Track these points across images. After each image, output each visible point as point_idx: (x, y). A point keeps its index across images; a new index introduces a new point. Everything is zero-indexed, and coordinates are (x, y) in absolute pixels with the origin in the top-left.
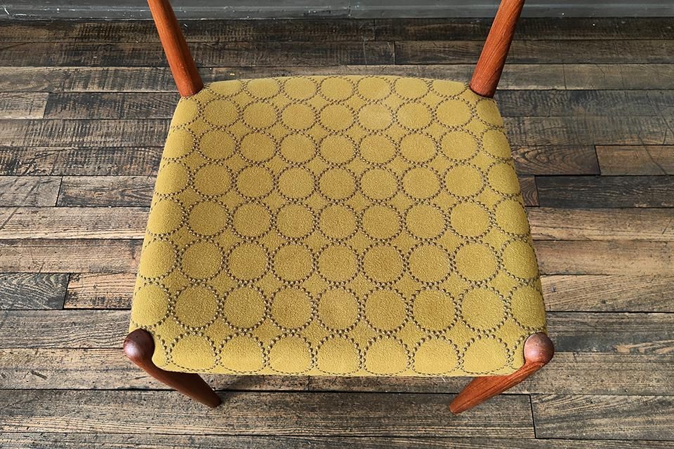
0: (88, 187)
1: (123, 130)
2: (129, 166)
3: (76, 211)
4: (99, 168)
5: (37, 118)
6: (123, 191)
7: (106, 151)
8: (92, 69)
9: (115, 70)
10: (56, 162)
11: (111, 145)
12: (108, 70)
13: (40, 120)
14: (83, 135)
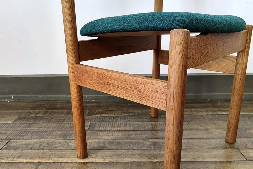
0: (22, 143)
1: (49, 126)
2: (47, 136)
3: (11, 152)
4: (31, 137)
5: (9, 123)
6: (41, 145)
7: (37, 132)
8: (41, 111)
9: (52, 111)
10: (9, 135)
11: (41, 130)
12: (48, 111)
13: (10, 124)
14: (28, 127)
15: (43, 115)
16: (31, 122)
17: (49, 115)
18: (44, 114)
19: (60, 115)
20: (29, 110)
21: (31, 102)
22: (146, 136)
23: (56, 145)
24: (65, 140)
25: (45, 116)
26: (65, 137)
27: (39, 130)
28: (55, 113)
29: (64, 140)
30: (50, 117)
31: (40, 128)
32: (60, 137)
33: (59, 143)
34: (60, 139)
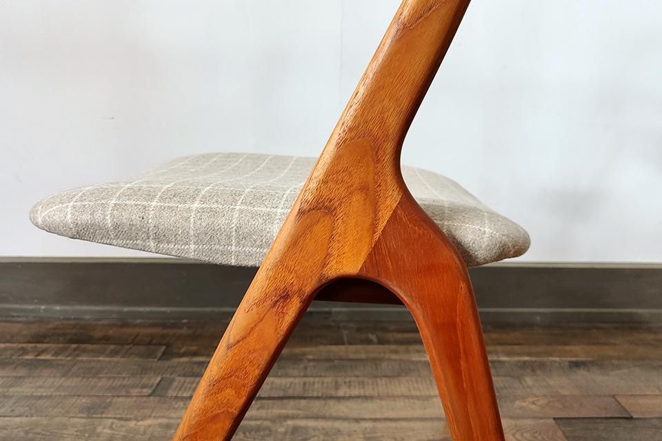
1: (61, 384)
2: (51, 410)
4: (12, 411)
6: (29, 430)
7: (30, 399)
8: (53, 345)
9: (77, 347)
15: (53, 355)
16: (22, 372)
17: (67, 357)
18: (57, 354)
19: (94, 357)
20: (24, 343)
21: (32, 323)
22: (283, 411)
23: (64, 432)
24: (90, 420)
25: (59, 358)
26: (92, 411)
27: (35, 394)
28: (84, 351)
29: (88, 418)
30: (70, 360)
31: (38, 390)
32: (80, 412)
33: (74, 426)
34: (80, 415)
